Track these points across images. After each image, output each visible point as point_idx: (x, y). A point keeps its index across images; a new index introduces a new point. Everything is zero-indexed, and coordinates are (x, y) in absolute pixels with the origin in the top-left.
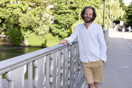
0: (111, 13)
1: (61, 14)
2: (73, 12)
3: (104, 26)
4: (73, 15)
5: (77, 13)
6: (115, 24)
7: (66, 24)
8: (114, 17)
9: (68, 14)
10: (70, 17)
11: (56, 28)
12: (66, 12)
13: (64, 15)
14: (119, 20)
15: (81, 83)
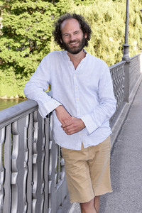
1: (21, 12)
3: (128, 47)
4: (53, 14)
5: (63, 11)
10: (44, 21)
11: (8, 47)
13: (29, 15)
15: (66, 201)
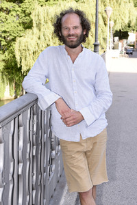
0: (110, 14)
2: (17, 8)
4: (18, 15)
5: (28, 11)
8: (115, 21)
9: (3, 14)
14: (127, 29)
15: (56, 193)
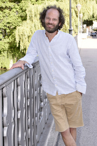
0: (79, 8)
2: (17, 6)
3: (72, 30)
4: (17, 11)
5: (24, 8)
6: (85, 25)
7: (4, 28)
8: (84, 14)
9: (7, 11)
10: (11, 15)
12: (4, 7)
14: (92, 19)
15: (45, 130)
